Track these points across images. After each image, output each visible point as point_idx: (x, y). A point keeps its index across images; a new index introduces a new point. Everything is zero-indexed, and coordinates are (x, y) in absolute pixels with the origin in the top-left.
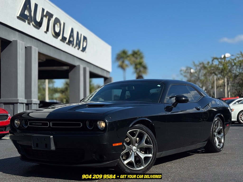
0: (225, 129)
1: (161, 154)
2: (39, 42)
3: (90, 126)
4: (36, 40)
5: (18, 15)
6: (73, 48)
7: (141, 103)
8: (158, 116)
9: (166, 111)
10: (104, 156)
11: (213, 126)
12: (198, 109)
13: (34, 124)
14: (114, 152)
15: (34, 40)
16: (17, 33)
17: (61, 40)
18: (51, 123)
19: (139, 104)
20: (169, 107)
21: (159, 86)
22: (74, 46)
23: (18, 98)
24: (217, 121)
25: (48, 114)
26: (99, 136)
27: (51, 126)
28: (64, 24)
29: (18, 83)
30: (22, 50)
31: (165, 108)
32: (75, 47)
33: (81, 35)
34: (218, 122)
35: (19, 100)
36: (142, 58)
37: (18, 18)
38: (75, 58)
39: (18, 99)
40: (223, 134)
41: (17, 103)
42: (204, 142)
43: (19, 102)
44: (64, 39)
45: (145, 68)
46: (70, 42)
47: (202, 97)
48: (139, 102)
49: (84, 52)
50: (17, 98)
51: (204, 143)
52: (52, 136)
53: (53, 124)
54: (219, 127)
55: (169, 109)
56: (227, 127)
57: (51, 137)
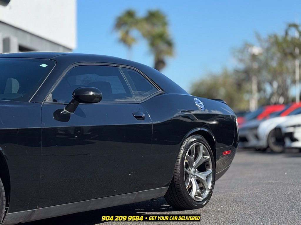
0: (220, 160)
11: (184, 154)
12: (140, 118)
24: (195, 144)
34: (197, 147)
36: (165, 24)
40: (212, 171)
45: (169, 44)
49: (7, 7)
51: (161, 190)
54: (200, 157)
56: (224, 157)
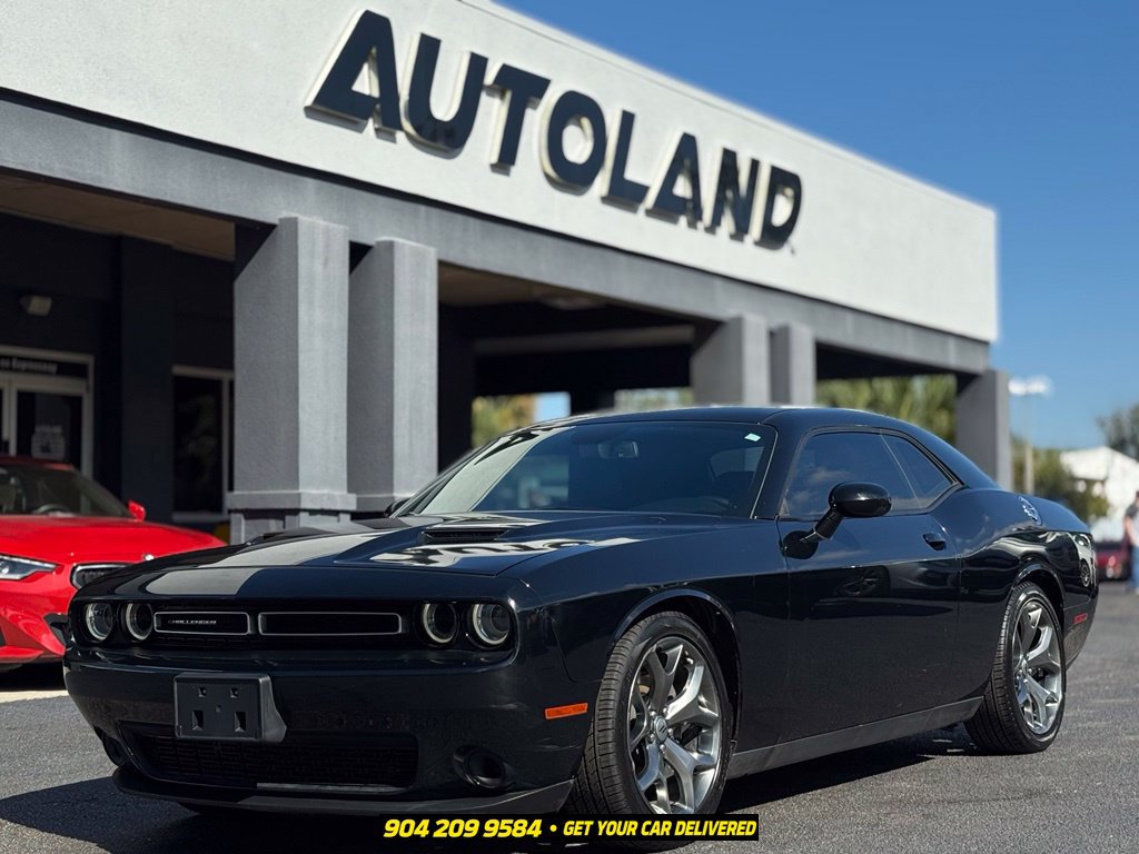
0: (1069, 635)
1: (766, 758)
2: (460, 218)
3: (442, 626)
4: (435, 212)
5: (309, 101)
6: (699, 234)
7: (669, 520)
8: (752, 577)
9: (788, 554)
10: (506, 765)
12: (938, 546)
13: (182, 622)
14: (548, 747)
15: (423, 208)
16: (311, 183)
17: (605, 200)
18: (260, 617)
19: (663, 523)
20: (804, 534)
21: (753, 437)
22: (700, 225)
23: (301, 491)
25: (246, 575)
26: (483, 672)
27: (260, 631)
28: (628, 120)
29: (303, 417)
30: (326, 262)
31: (780, 542)
32: (711, 229)
33: (755, 165)
35: (303, 497)
37: (310, 111)
38: (718, 283)
39: (299, 495)
41: (296, 512)
42: (966, 698)
43: (306, 504)
44: (625, 194)
46: (668, 208)
47: (955, 489)
48: (662, 516)
49: (785, 250)
50: (297, 488)
51: (970, 705)
52: (268, 678)
53: (271, 624)
55: (799, 545)
56: (1077, 629)
57: (261, 680)
